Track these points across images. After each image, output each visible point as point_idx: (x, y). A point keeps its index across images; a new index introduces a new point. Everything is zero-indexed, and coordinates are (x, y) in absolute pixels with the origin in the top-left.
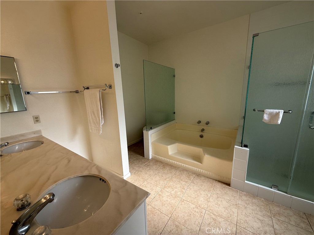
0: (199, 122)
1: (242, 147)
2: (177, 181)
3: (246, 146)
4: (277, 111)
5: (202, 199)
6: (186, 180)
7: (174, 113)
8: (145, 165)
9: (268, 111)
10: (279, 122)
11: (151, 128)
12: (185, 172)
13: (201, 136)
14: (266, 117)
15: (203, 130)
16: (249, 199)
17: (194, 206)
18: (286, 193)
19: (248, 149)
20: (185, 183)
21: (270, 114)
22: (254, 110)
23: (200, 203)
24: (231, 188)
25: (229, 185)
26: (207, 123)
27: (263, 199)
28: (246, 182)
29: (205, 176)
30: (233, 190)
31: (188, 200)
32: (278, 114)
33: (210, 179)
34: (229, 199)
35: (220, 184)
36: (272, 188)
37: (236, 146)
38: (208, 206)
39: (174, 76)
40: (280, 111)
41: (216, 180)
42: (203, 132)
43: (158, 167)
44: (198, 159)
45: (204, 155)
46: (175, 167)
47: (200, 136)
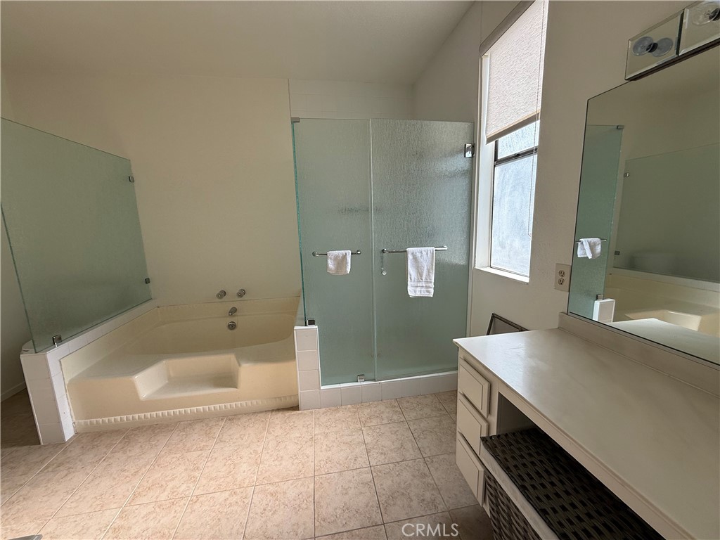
0: (223, 294)
1: (306, 325)
2: (174, 460)
3: (312, 322)
4: (343, 252)
5: (245, 467)
6: (202, 444)
7: (147, 281)
8: (47, 467)
9: (332, 254)
10: (349, 270)
11: (60, 338)
12: (198, 427)
13: (232, 326)
14: (331, 264)
15: (233, 311)
16: (331, 416)
17: (226, 494)
18: (374, 380)
19: (317, 327)
20: (200, 452)
21: (336, 258)
22: (314, 254)
23: (239, 478)
24: (300, 412)
25: (296, 408)
26: (242, 293)
27: (349, 406)
28: (322, 388)
29: (247, 414)
30: (305, 414)
31: (211, 490)
32: (345, 257)
33: (259, 415)
34: (298, 435)
35: (280, 415)
36: (357, 382)
37: (296, 328)
38: (259, 473)
39: (131, 179)
40: (347, 251)
41: (273, 411)
42: (235, 316)
43: (105, 450)
44: (226, 380)
45: (240, 365)
46: (167, 426)
47: (229, 326)
